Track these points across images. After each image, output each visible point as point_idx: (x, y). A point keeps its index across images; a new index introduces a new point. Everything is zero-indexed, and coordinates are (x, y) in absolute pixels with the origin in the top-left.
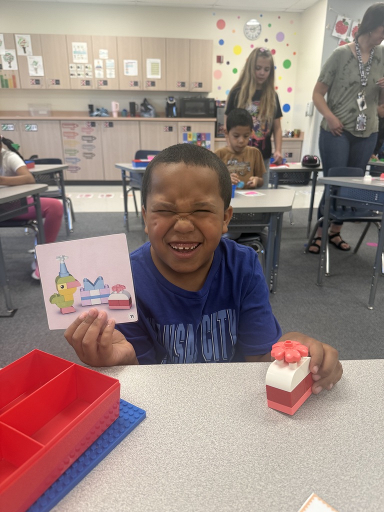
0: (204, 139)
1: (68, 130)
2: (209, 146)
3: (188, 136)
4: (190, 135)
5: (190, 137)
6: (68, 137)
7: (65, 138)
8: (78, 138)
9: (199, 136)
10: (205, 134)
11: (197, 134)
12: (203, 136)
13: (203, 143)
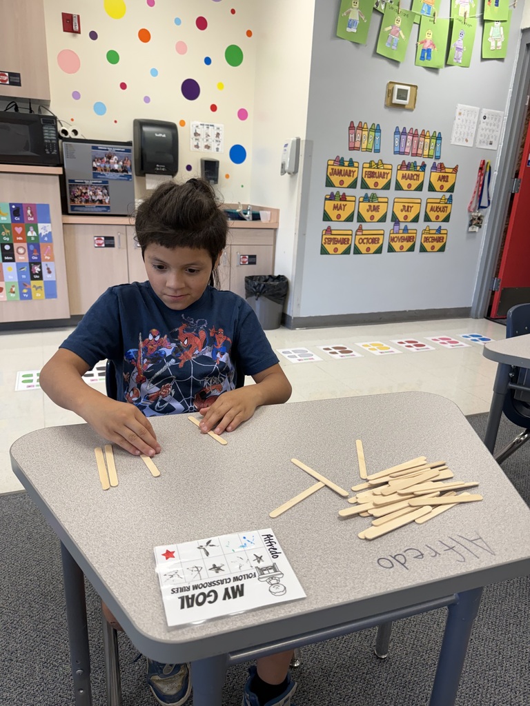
0: (32, 219)
2: (49, 235)
9: (17, 211)
10: (33, 207)
11: (11, 205)
12: (29, 212)
13: (31, 229)
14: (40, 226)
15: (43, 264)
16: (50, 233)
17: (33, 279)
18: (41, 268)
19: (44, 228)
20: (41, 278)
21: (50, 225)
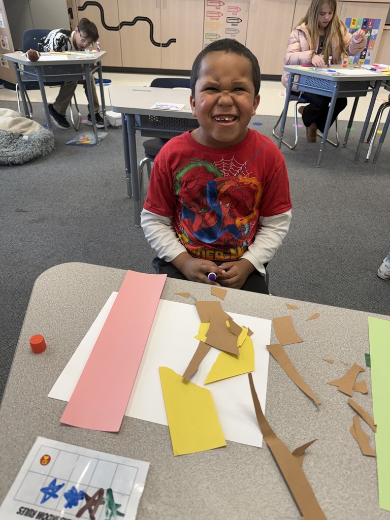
0: (371, 27)
1: (213, 9)
2: (375, 36)
3: (352, 21)
4: (354, 20)
5: (353, 24)
6: (212, 18)
7: (208, 19)
8: (222, 20)
9: (366, 23)
10: (373, 20)
11: (364, 19)
12: (371, 23)
13: (369, 32)
14: (373, 30)
15: (368, 50)
16: (376, 34)
17: (361, 58)
18: (366, 53)
19: (374, 32)
20: (364, 58)
21: (377, 30)
